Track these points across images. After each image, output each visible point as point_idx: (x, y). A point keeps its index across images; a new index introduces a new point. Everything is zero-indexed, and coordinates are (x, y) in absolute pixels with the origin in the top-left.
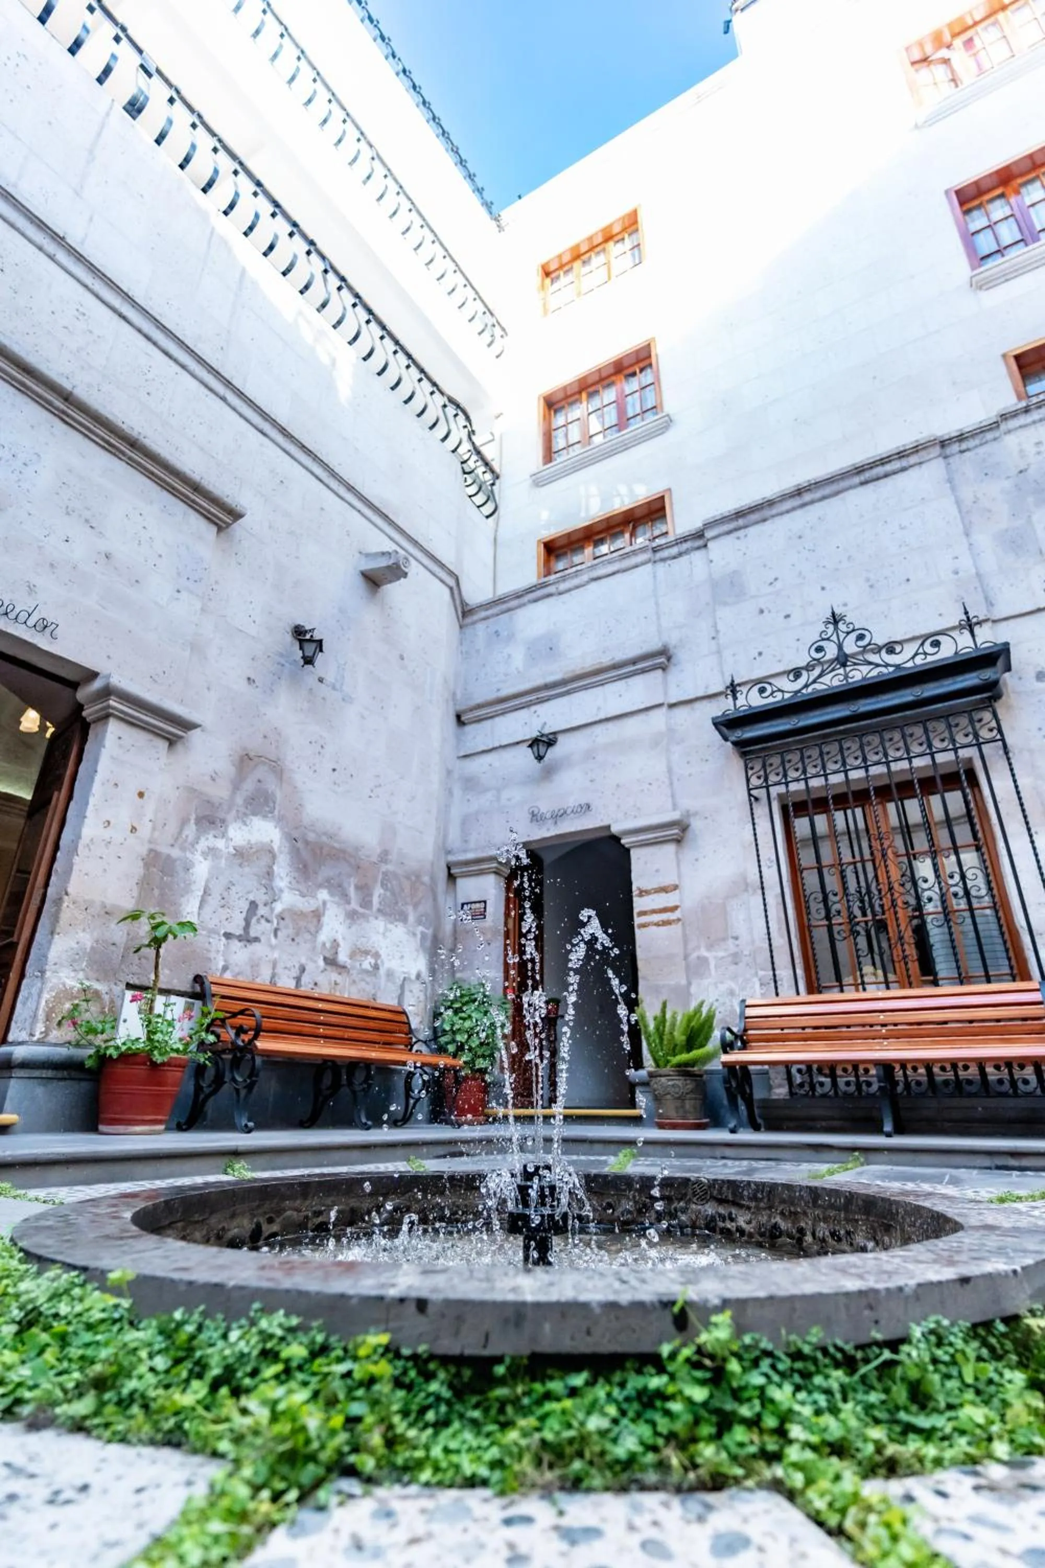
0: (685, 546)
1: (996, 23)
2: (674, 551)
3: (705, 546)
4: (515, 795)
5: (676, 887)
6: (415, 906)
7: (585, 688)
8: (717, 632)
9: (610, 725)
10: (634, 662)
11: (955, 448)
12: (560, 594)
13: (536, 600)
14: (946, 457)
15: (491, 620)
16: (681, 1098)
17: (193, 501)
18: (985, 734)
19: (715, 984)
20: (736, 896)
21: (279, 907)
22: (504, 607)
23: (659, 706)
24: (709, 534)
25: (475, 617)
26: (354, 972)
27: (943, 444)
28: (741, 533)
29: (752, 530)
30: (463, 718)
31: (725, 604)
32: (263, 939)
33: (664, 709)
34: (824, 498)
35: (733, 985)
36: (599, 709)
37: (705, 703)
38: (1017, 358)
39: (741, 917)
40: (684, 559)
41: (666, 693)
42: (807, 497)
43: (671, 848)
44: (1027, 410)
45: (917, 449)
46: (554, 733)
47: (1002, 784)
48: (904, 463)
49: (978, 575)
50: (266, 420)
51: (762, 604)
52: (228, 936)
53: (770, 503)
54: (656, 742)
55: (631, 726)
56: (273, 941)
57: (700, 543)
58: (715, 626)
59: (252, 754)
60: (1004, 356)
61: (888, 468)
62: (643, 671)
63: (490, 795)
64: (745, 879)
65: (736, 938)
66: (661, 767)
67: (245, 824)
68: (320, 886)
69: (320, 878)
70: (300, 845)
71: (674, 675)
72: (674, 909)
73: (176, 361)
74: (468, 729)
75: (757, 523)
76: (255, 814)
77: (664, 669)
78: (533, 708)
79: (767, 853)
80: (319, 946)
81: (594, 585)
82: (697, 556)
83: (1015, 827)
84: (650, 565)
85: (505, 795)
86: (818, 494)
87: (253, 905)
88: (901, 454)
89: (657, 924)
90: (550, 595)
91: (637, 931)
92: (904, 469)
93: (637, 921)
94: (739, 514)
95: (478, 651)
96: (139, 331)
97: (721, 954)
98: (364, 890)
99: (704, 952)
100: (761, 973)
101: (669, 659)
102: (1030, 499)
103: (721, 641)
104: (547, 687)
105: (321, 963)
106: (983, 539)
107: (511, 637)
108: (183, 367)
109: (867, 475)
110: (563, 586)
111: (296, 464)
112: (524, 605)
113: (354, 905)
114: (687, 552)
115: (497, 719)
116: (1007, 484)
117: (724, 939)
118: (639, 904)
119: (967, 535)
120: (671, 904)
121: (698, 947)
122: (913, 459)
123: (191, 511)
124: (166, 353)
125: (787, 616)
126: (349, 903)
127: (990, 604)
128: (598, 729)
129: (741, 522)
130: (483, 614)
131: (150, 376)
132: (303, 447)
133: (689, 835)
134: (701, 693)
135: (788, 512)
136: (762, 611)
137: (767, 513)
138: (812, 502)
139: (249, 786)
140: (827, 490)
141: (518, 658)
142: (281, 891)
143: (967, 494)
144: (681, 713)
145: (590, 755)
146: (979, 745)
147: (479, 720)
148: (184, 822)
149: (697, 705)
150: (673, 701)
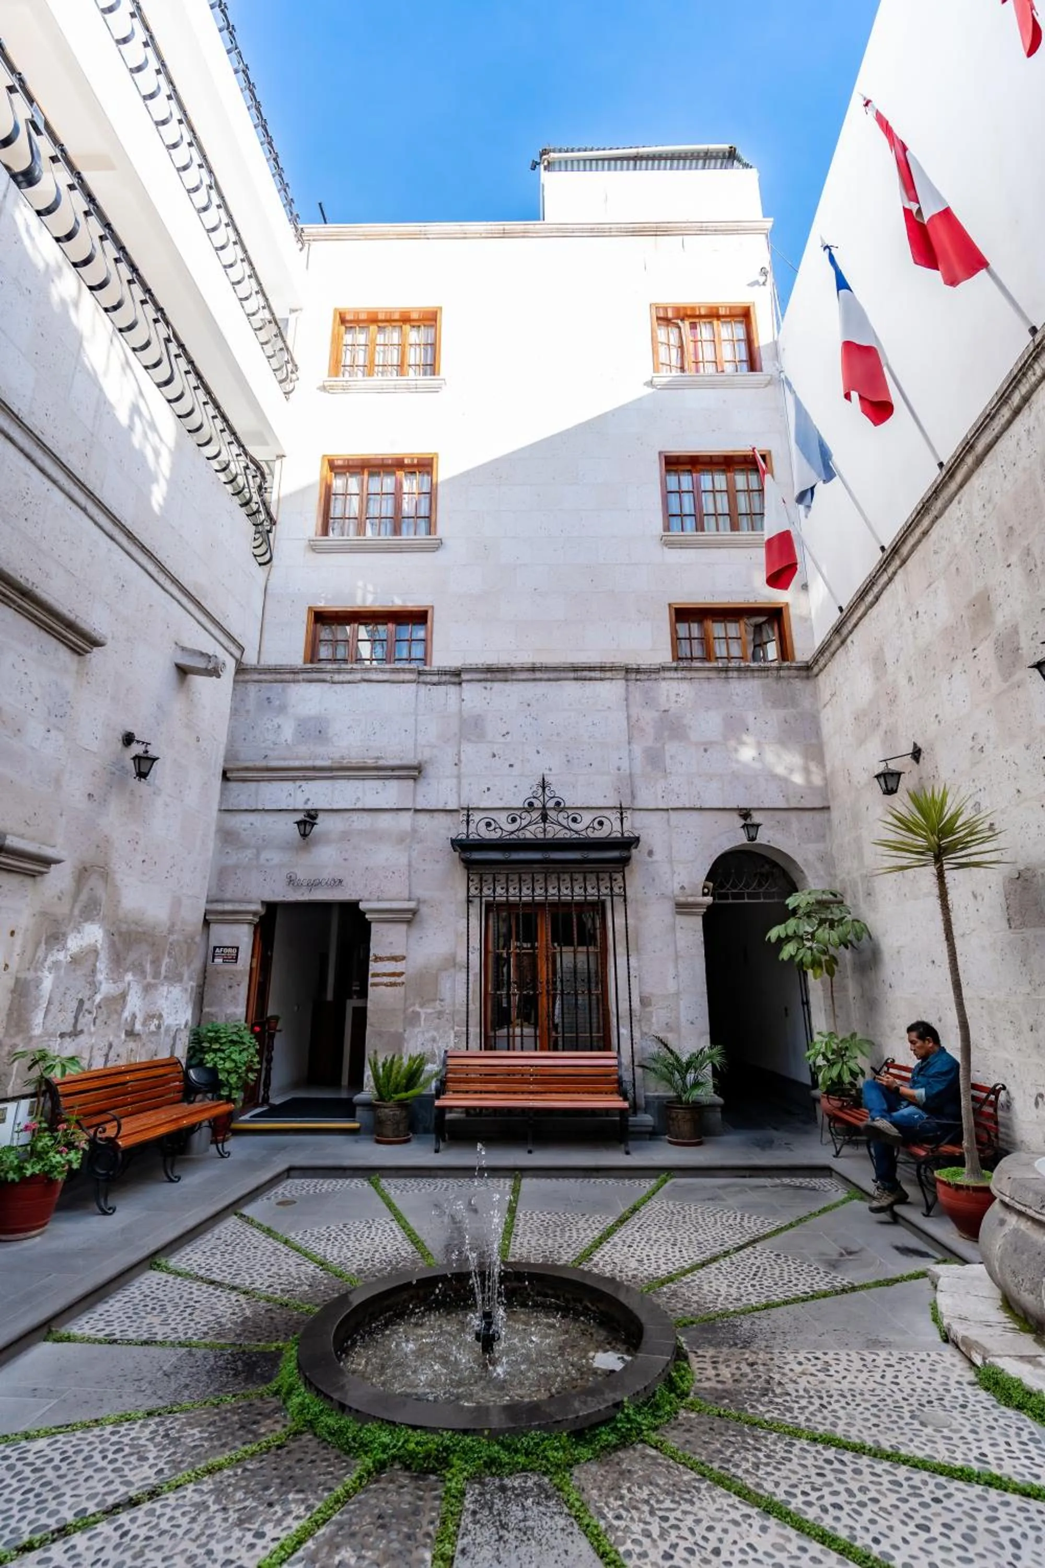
0: (444, 678)
1: (710, 323)
2: (435, 679)
3: (460, 684)
4: (274, 857)
5: (404, 958)
6: (189, 966)
7: (349, 778)
8: (459, 760)
9: (365, 815)
10: (393, 769)
11: (633, 676)
12: (333, 683)
13: (310, 681)
14: (627, 680)
15: (264, 685)
16: (398, 1123)
17: (65, 637)
18: (616, 890)
19: (423, 1033)
20: (446, 969)
21: (98, 998)
22: (278, 677)
23: (409, 809)
24: (465, 676)
25: (247, 677)
26: (144, 1037)
27: (628, 670)
28: (489, 684)
29: (496, 685)
30: (229, 775)
31: (469, 740)
32: (86, 1029)
33: (411, 813)
34: (549, 680)
35: (435, 1034)
36: (358, 799)
37: (442, 815)
38: (676, 609)
39: (448, 985)
40: (442, 688)
41: (414, 800)
42: (538, 675)
43: (403, 927)
44: (676, 669)
45: (612, 669)
46: (316, 810)
47: (620, 921)
48: (602, 675)
49: (631, 775)
50: (116, 525)
51: (496, 749)
52: (62, 1035)
53: (513, 670)
54: (402, 839)
55: (385, 821)
56: (93, 1029)
57: (456, 679)
58: (459, 754)
59: (88, 865)
60: (670, 605)
61: (593, 674)
62: (399, 778)
63: (250, 853)
64: (454, 959)
65: (442, 1000)
66: (404, 860)
67: (79, 932)
68: (127, 970)
69: (128, 962)
70: (116, 938)
71: (422, 787)
72: (400, 974)
73: (49, 477)
74: (232, 785)
75: (500, 680)
76: (86, 921)
77: (415, 779)
78: (298, 783)
79: (475, 943)
80: (123, 1021)
81: (365, 685)
82: (452, 689)
83: (621, 950)
84: (414, 685)
85: (265, 855)
86: (545, 676)
87: (81, 1002)
88: (602, 669)
89: (386, 985)
90: (324, 681)
91: (370, 989)
92: (601, 679)
93: (371, 980)
94: (489, 670)
95: (248, 711)
96: (22, 450)
97: (429, 1011)
98: (156, 962)
99: (418, 1009)
100: (456, 1028)
101: (420, 772)
102: (666, 733)
103: (463, 770)
104: (314, 769)
105: (123, 1036)
106: (637, 749)
107: (282, 709)
108: (54, 482)
109: (580, 674)
110: (337, 677)
111: (134, 563)
112: (298, 681)
113: (149, 979)
114: (444, 683)
115: (262, 784)
116: (656, 714)
117: (434, 1000)
118: (374, 967)
119: (629, 743)
120: (398, 971)
121: (414, 1004)
122: (608, 675)
123: (61, 646)
124: (42, 470)
125: (511, 766)
126: (145, 978)
127: (633, 797)
128: (355, 816)
129: (489, 676)
130: (256, 677)
131: (29, 498)
132: (143, 548)
133: (418, 918)
134: (440, 807)
135: (523, 680)
136: (494, 756)
137: (510, 676)
138: (540, 680)
139: (84, 896)
140: (552, 675)
141: (288, 732)
142: (101, 983)
143: (634, 711)
144: (423, 819)
145: (345, 836)
146: (612, 896)
147: (244, 780)
148: (37, 945)
149: (436, 815)
150: (419, 807)
